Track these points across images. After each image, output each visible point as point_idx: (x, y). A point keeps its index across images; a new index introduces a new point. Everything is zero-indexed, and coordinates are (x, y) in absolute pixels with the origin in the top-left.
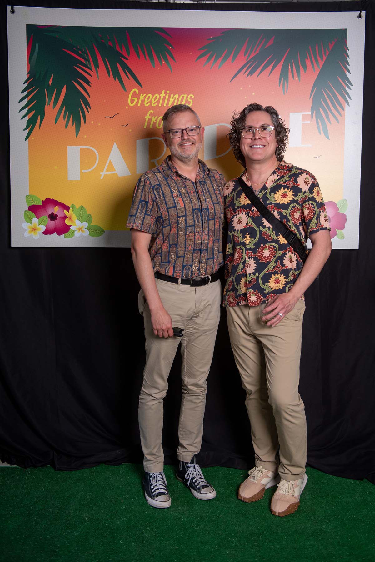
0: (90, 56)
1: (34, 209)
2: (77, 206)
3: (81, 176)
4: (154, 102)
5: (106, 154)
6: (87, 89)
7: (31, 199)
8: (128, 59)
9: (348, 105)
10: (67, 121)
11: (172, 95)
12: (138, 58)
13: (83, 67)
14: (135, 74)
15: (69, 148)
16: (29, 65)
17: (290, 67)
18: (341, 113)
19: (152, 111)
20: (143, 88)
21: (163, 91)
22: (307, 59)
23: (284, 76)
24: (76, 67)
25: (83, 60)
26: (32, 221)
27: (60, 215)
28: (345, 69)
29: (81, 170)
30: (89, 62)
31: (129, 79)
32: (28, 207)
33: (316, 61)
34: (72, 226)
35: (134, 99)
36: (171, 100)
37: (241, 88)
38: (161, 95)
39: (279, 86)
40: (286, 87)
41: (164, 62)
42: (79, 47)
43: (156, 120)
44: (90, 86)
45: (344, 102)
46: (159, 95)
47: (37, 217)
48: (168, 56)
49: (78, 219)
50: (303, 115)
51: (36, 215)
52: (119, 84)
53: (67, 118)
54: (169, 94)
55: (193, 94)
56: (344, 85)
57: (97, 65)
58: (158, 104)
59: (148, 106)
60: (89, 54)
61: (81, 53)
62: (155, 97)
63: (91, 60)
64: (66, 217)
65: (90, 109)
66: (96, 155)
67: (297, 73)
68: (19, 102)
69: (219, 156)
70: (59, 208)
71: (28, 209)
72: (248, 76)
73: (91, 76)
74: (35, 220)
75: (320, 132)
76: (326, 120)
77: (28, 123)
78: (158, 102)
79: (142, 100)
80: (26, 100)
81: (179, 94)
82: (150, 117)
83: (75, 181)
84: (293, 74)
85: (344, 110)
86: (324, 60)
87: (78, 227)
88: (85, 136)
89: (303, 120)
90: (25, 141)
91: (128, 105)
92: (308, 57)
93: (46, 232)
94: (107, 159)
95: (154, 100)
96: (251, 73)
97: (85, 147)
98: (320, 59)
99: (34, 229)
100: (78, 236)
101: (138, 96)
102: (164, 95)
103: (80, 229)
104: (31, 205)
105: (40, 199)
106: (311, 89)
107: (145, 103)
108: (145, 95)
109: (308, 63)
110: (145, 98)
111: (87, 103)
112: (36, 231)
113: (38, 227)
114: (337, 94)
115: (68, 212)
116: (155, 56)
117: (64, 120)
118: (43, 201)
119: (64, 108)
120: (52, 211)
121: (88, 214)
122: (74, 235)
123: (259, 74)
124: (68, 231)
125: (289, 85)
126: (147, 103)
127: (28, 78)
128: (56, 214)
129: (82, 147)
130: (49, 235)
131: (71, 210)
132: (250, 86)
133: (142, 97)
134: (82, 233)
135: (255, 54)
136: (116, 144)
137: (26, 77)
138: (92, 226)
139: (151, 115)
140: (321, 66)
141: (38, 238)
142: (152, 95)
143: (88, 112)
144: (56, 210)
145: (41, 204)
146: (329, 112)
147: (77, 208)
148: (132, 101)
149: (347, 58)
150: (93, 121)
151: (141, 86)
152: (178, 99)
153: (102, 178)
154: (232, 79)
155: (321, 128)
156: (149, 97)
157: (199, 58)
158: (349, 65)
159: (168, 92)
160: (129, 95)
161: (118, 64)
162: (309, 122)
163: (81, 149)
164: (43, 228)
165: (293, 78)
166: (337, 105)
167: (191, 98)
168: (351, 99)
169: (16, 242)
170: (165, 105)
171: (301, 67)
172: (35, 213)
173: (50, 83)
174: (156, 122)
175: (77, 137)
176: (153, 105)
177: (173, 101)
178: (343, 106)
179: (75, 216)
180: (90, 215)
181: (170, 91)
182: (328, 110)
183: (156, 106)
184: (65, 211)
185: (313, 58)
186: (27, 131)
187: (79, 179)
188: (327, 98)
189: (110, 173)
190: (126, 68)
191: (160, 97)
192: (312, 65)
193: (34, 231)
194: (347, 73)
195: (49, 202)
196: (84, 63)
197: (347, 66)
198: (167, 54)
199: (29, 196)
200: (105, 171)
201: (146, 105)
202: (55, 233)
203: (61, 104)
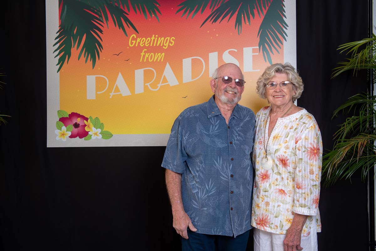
0: (102, 13)
1: (63, 120)
2: (94, 118)
3: (96, 97)
4: (147, 43)
5: (113, 80)
6: (100, 36)
7: (61, 113)
8: (128, 15)
9: (286, 40)
10: (86, 59)
11: (159, 38)
12: (135, 13)
13: (98, 21)
14: (134, 24)
15: (88, 76)
16: (60, 21)
17: (242, 16)
18: (280, 46)
19: (146, 50)
20: (139, 34)
21: (153, 36)
22: (255, 9)
23: (239, 22)
24: (93, 21)
25: (97, 16)
26: (61, 129)
27: (81, 124)
28: (283, 15)
29: (96, 92)
30: (102, 17)
31: (129, 28)
32: (59, 119)
33: (261, 10)
34: (90, 131)
35: (133, 41)
36: (159, 41)
37: (208, 32)
38: (152, 38)
39: (235, 29)
40: (240, 30)
41: (153, 16)
42: (94, 7)
43: (149, 56)
44: (103, 34)
45: (283, 38)
46: (151, 38)
47: (65, 126)
48: (156, 11)
49: (94, 127)
50: (253, 49)
51: (64, 124)
52: (123, 32)
53: (86, 56)
54: (157, 37)
55: (174, 37)
56: (282, 26)
57: (107, 19)
58: (150, 45)
59: (143, 46)
60: (101, 12)
61: (96, 11)
62: (147, 40)
63: (103, 16)
64: (85, 125)
65: (103, 49)
66: (106, 81)
67: (248, 19)
68: (53, 46)
69: (194, 80)
70: (81, 119)
71: (58, 121)
72: (213, 23)
73: (103, 27)
74: (64, 128)
75: (266, 61)
76: (270, 52)
77: (60, 60)
78: (150, 43)
79: (139, 42)
80: (58, 45)
81: (164, 37)
82: (144, 54)
83: (92, 100)
84: (245, 20)
85: (282, 44)
86: (267, 9)
87: (94, 132)
88: (99, 69)
89: (253, 52)
90: (58, 72)
91: (128, 46)
92: (256, 8)
93: (72, 136)
94: (115, 84)
95: (147, 42)
96: (215, 21)
97: (99, 76)
98: (264, 9)
99: (63, 135)
100: (94, 139)
101: (136, 40)
102: (154, 38)
103: (96, 134)
104: (61, 117)
105: (67, 113)
106: (258, 30)
107: (141, 44)
108: (140, 38)
109: (256, 12)
110: (140, 40)
111: (100, 45)
112: (64, 135)
113: (66, 133)
114: (277, 33)
115: (87, 122)
116: (147, 12)
117: (84, 57)
118: (69, 115)
119: (85, 49)
120: (76, 122)
121: (101, 123)
122: (91, 138)
123: (221, 22)
124: (87, 136)
125: (242, 29)
126: (142, 44)
127: (59, 30)
128: (79, 124)
129: (97, 76)
130: (73, 139)
131: (89, 120)
132: (214, 30)
133: (138, 40)
134: (97, 137)
135: (217, 8)
136: (121, 73)
137: (58, 29)
138: (104, 131)
139: (145, 52)
140: (265, 14)
141: (65, 140)
142: (146, 38)
143: (101, 51)
144: (79, 120)
145: (68, 116)
146: (272, 46)
147: (93, 119)
148: (132, 43)
149: (284, 7)
150: (105, 58)
151: (137, 32)
152: (164, 40)
153: (111, 97)
154: (201, 26)
155: (266, 57)
156: (143, 40)
157: (178, 11)
158: (285, 13)
159: (157, 36)
160: (129, 39)
161: (121, 18)
162: (257, 54)
163: (96, 77)
164: (70, 134)
165: (246, 24)
166: (277, 41)
167: (173, 39)
168: (287, 36)
169: (50, 144)
170: (155, 45)
171: (251, 15)
172: (63, 123)
173: (75, 32)
174: (148, 58)
175: (94, 69)
176: (146, 45)
177: (160, 42)
178: (282, 42)
179: (92, 125)
180: (102, 123)
181: (158, 35)
182: (271, 45)
183: (148, 46)
184: (85, 121)
185: (259, 9)
186: (59, 66)
187: (94, 98)
188: (270, 36)
189: (116, 94)
190: (127, 20)
191: (151, 40)
192: (259, 13)
193: (63, 136)
194: (284, 18)
195: (74, 115)
196: (98, 18)
197: (284, 13)
198: (155, 10)
199: (59, 111)
200: (113, 92)
201: (142, 46)
202: (78, 137)
203: (82, 46)
